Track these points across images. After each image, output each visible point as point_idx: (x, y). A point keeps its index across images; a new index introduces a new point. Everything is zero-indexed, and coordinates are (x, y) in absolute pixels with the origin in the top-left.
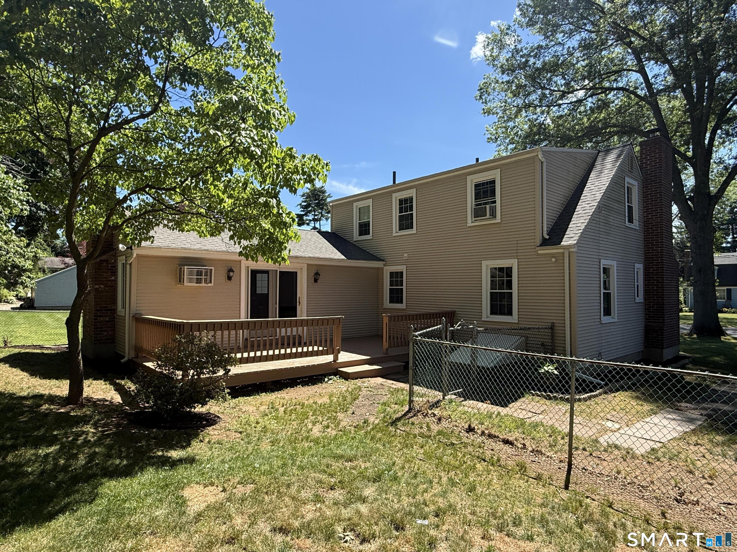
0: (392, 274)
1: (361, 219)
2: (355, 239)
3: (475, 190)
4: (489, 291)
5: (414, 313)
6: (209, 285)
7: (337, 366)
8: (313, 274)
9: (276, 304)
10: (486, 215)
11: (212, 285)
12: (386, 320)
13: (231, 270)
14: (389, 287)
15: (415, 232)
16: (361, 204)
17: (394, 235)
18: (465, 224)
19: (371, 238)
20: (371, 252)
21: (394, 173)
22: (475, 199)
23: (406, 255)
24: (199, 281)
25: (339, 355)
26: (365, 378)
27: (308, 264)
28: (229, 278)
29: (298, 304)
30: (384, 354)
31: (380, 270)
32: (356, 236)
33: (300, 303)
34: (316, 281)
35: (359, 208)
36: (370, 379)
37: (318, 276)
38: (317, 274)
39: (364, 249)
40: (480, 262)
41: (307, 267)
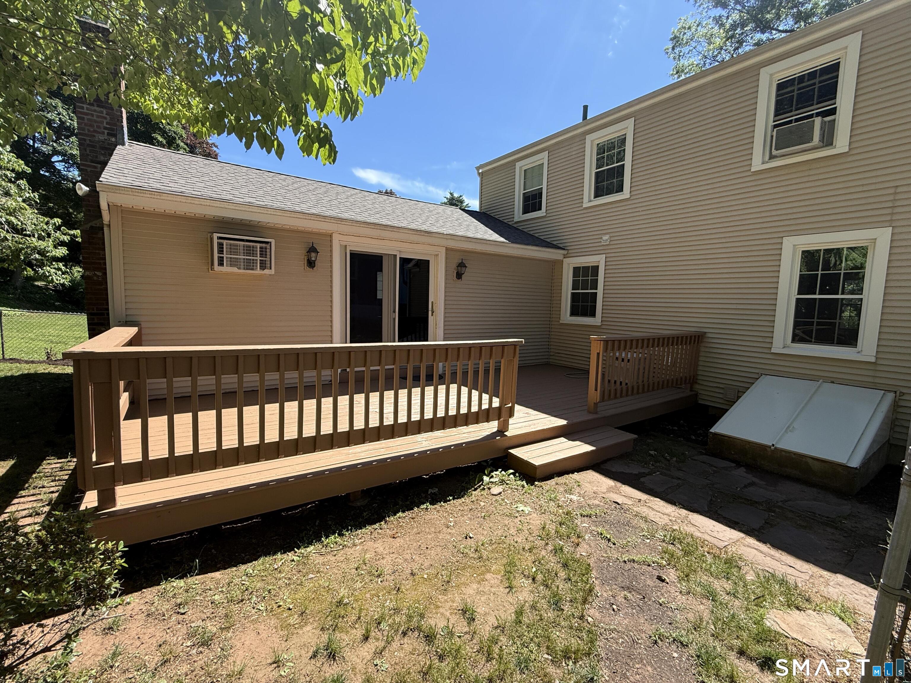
0: (576, 271)
1: (527, 187)
2: (516, 219)
3: (777, 96)
4: (795, 295)
5: (645, 334)
6: (266, 271)
7: (507, 444)
8: (455, 266)
9: (394, 312)
10: (811, 139)
11: (272, 272)
12: (596, 348)
13: (312, 250)
14: (570, 291)
15: (628, 196)
16: (527, 164)
17: (585, 206)
18: (747, 168)
19: (545, 214)
20: (542, 238)
21: (586, 108)
22: (776, 116)
23: (606, 237)
24: (249, 265)
25: (511, 421)
26: (568, 473)
27: (447, 249)
28: (311, 264)
29: (430, 313)
30: (590, 412)
31: (556, 265)
32: (518, 215)
33: (433, 312)
34: (459, 276)
35: (525, 170)
36: (576, 476)
37: (463, 269)
38: (462, 265)
39: (531, 233)
40: (779, 241)
41: (446, 254)
